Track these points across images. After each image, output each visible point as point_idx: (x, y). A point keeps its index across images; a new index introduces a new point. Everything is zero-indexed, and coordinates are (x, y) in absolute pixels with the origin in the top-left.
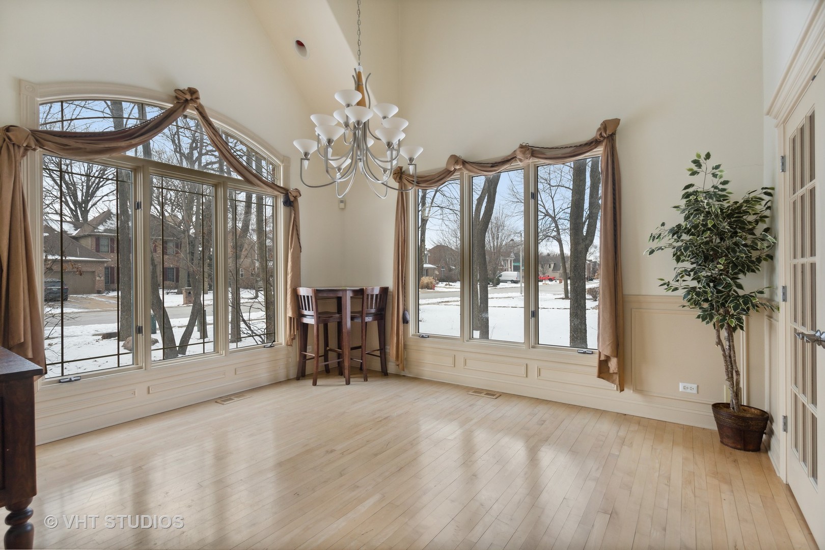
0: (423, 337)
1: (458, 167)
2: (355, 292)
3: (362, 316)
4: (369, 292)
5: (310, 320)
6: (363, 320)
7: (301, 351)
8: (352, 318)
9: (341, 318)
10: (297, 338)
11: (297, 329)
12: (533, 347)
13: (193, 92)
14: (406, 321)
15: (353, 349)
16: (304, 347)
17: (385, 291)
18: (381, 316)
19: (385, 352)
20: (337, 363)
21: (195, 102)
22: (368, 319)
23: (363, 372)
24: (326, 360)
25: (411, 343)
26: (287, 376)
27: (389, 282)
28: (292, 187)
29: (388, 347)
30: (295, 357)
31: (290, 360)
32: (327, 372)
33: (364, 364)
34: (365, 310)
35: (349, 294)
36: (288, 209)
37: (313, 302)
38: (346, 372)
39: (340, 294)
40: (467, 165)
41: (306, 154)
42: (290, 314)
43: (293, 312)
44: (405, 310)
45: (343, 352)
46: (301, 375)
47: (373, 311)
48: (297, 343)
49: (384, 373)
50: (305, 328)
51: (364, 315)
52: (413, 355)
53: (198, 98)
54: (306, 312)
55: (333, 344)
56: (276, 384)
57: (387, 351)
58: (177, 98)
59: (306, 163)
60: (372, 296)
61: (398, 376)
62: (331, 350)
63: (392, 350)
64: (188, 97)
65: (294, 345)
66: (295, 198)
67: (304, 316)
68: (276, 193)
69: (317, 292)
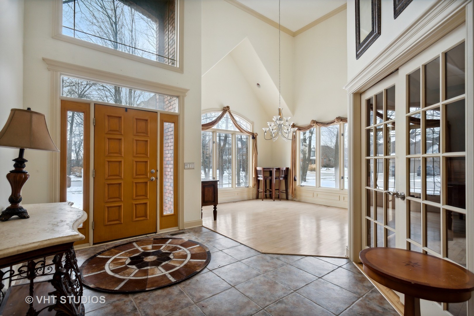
0: (302, 186)
1: (314, 124)
2: (276, 169)
3: (279, 178)
4: (282, 169)
5: (261, 178)
6: (279, 179)
7: (258, 189)
8: (276, 178)
9: (272, 178)
10: (256, 185)
11: (256, 182)
12: (342, 190)
13: (228, 107)
14: (295, 180)
15: (276, 190)
16: (258, 188)
17: (287, 169)
18: (286, 178)
19: (287, 192)
20: (269, 194)
21: (229, 110)
22: (281, 179)
23: (279, 198)
24: (266, 192)
25: (297, 188)
26: (253, 197)
27: (289, 166)
28: (255, 132)
29: (288, 190)
30: (255, 192)
31: (254, 192)
32: (266, 198)
33: (280, 195)
34: (280, 176)
35: (275, 170)
36: (253, 140)
37: (262, 173)
38: (274, 198)
39: (271, 170)
40: (318, 124)
41: (266, 131)
42: (254, 176)
43: (255, 176)
44: (295, 176)
45: (272, 190)
46: (257, 198)
47: (283, 176)
48: (256, 187)
49: (287, 199)
50: (258, 181)
51: (280, 177)
52: (298, 193)
53: (229, 109)
54: (259, 176)
55: (268, 188)
56: (249, 200)
57: (288, 191)
58: (224, 109)
59: (266, 133)
60: (283, 170)
61: (292, 200)
62: (267, 190)
63: (290, 191)
64: (227, 109)
65: (255, 187)
66: (256, 136)
67: (259, 177)
68: (249, 135)
69: (264, 169)
